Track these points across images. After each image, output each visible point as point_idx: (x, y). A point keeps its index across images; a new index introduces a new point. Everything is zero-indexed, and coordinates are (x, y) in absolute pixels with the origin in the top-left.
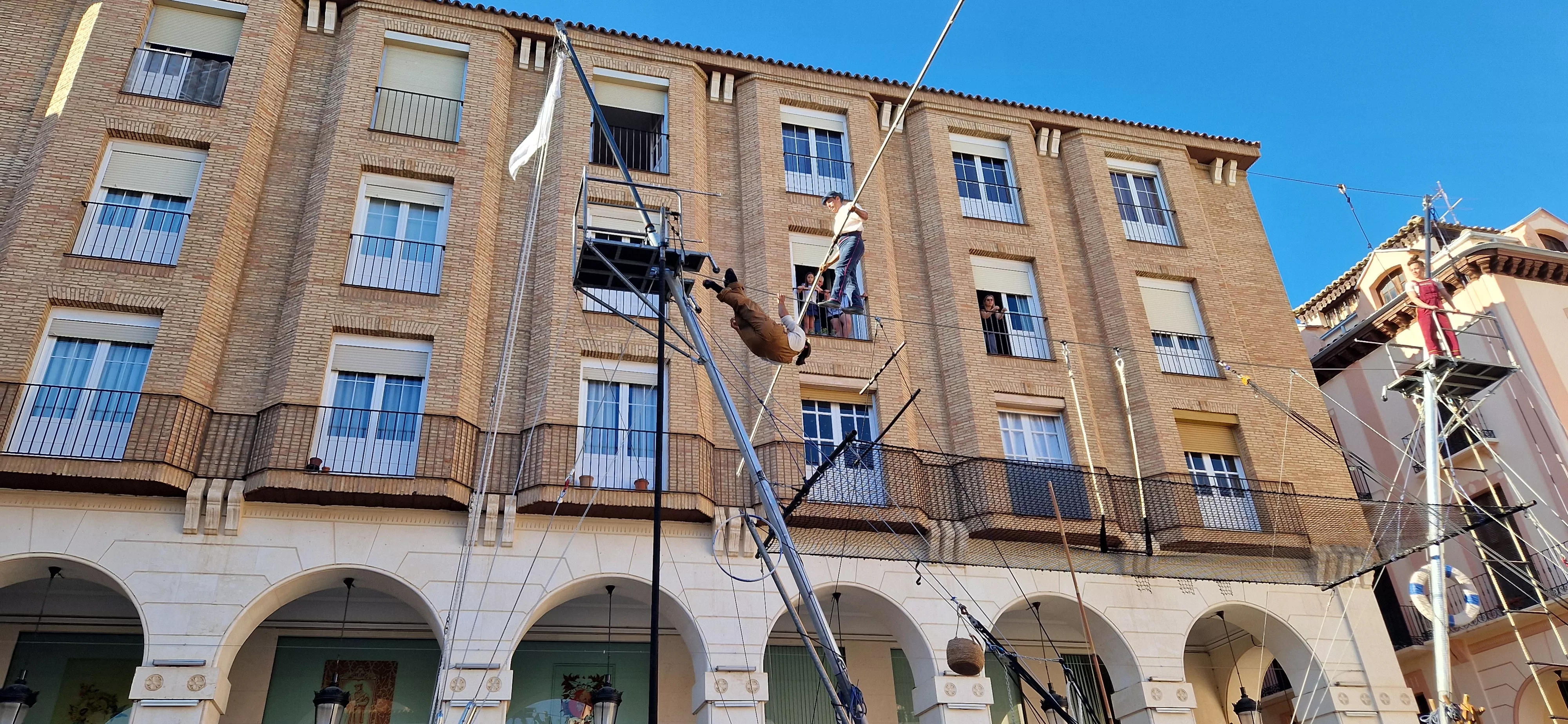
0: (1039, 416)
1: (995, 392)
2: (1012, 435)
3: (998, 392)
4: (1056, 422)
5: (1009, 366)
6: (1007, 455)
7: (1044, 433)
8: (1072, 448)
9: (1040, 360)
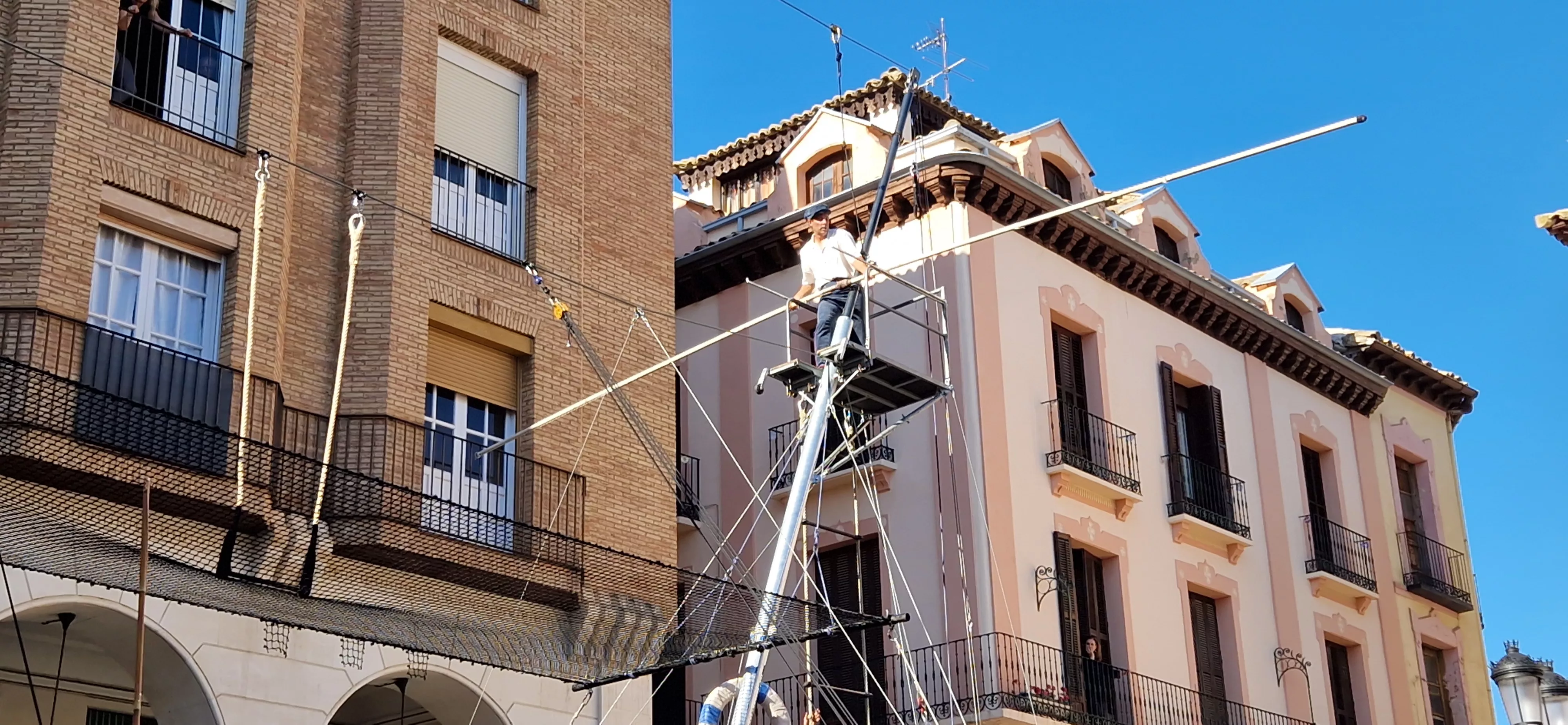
0: (181, 254)
1: (106, 182)
2: (114, 275)
3: (112, 184)
4: (210, 272)
5: (148, 138)
6: (93, 316)
7: (182, 288)
8: (226, 330)
9: (213, 143)
